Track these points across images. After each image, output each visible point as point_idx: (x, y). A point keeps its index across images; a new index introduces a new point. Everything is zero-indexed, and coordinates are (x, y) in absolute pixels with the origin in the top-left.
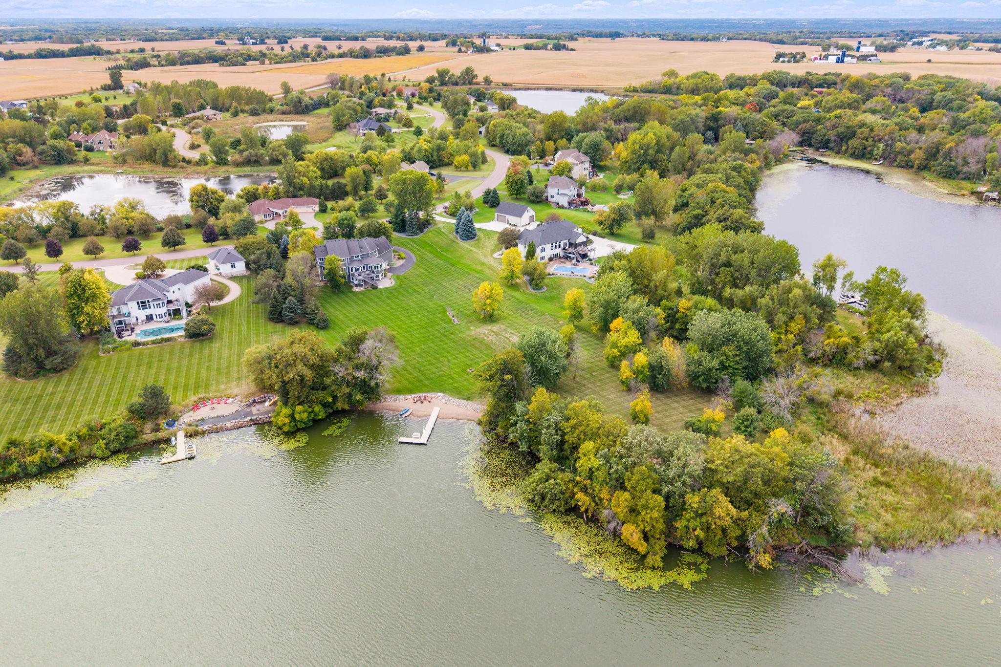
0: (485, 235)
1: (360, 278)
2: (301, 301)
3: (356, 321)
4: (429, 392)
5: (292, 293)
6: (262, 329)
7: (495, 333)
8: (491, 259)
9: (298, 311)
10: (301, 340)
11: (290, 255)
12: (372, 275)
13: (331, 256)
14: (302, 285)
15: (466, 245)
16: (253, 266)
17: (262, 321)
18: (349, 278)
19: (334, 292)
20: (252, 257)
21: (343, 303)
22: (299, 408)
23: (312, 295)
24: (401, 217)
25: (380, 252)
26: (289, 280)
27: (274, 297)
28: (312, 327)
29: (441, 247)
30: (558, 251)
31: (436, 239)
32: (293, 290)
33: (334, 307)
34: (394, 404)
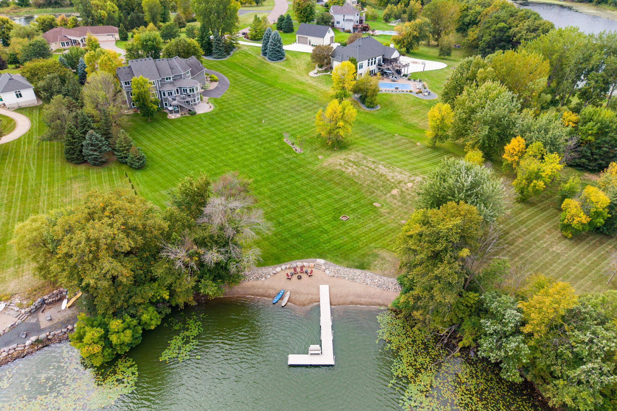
0: (292, 56)
1: (175, 103)
2: (107, 135)
3: (179, 155)
4: (302, 258)
5: (94, 125)
6: (57, 175)
7: (354, 163)
8: (308, 78)
9: (104, 148)
10: (104, 209)
11: (89, 78)
12: (188, 99)
13: (137, 78)
14: (106, 115)
15: (277, 65)
16: (43, 94)
17: (58, 163)
18: (161, 104)
19: (146, 121)
20: (41, 83)
21: (159, 134)
22: (115, 324)
23: (119, 125)
24: (206, 39)
25: (193, 73)
26: (89, 109)
27: (69, 132)
28: (124, 167)
29: (252, 68)
30: (374, 67)
31: (246, 60)
32: (94, 122)
33: (149, 140)
34: (259, 283)
